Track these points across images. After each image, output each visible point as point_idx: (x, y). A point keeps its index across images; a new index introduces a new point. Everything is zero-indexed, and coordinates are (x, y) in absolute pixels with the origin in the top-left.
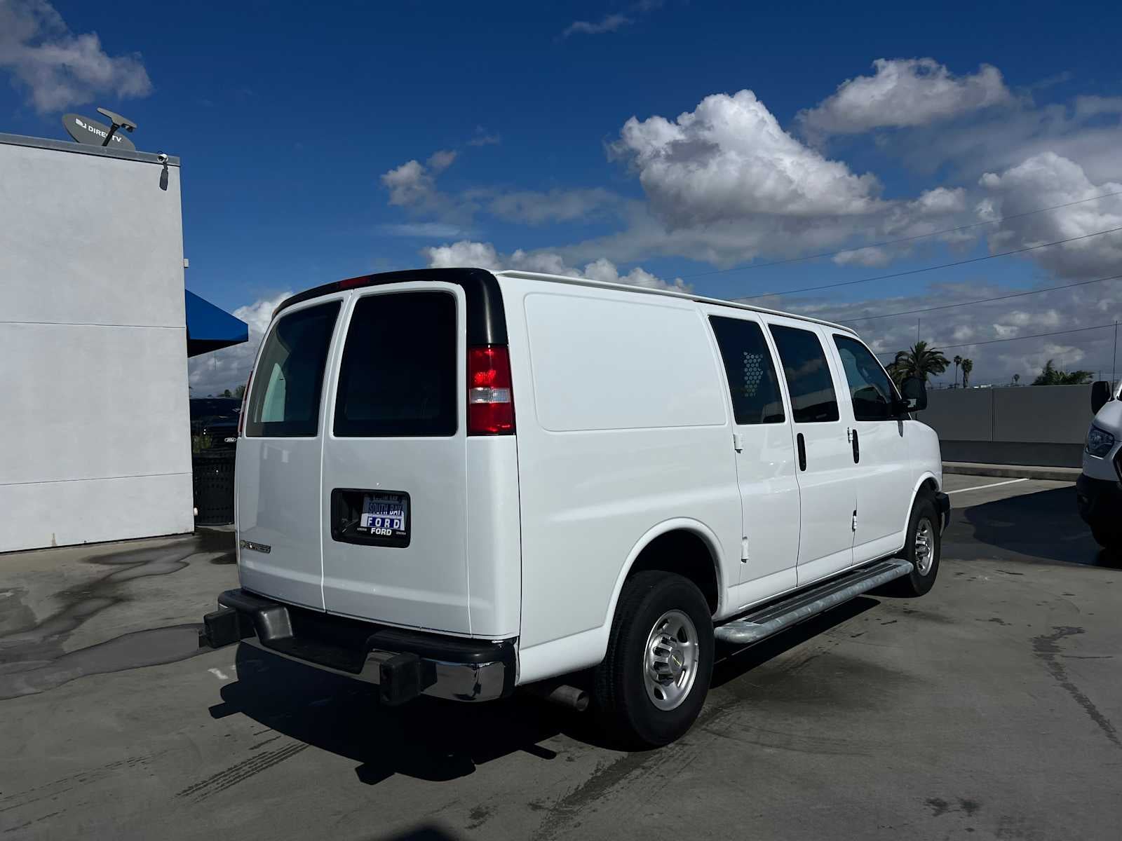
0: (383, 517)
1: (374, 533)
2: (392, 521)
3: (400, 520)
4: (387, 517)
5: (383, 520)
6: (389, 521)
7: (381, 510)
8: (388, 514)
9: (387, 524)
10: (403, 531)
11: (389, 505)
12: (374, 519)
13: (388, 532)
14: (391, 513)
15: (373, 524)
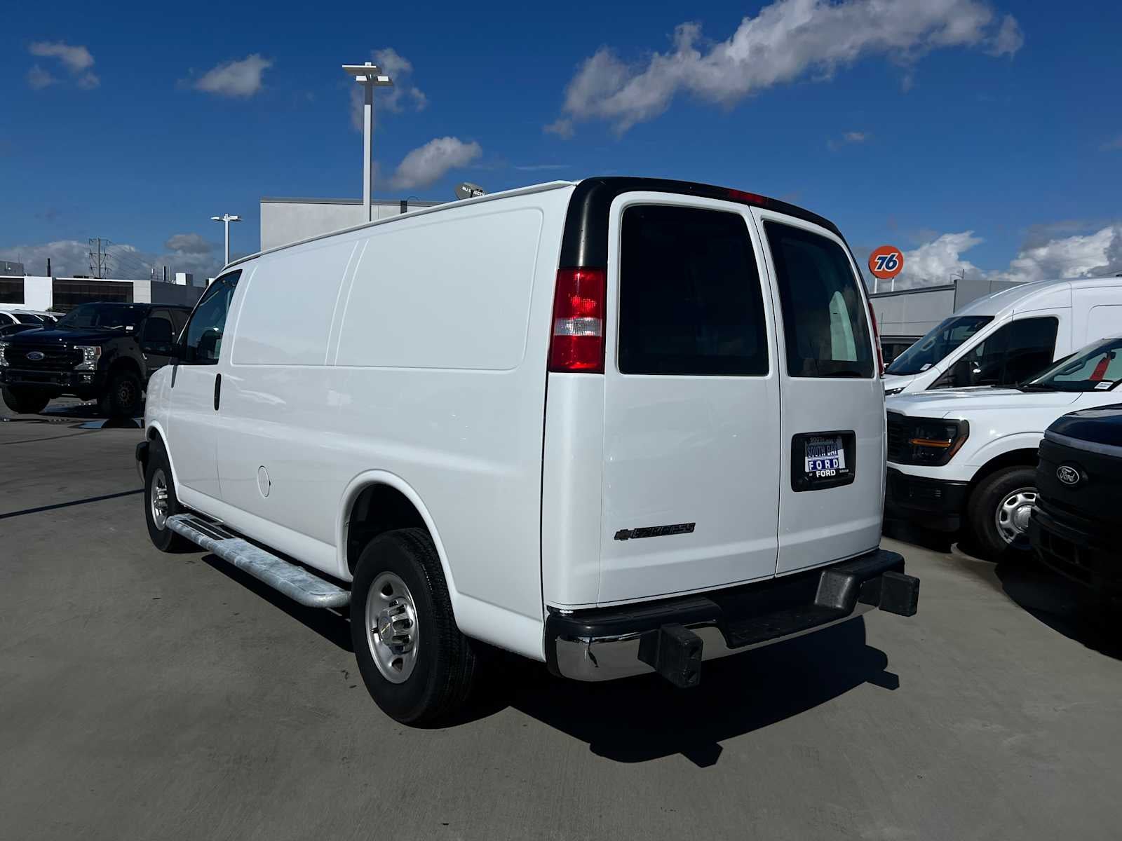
0: (822, 458)
1: (820, 476)
2: (831, 461)
3: (837, 459)
4: (827, 458)
5: (823, 462)
6: (828, 461)
7: (819, 453)
8: (826, 455)
9: (828, 465)
10: (843, 469)
11: (826, 446)
12: (815, 463)
13: (832, 473)
14: (828, 454)
15: (815, 468)
